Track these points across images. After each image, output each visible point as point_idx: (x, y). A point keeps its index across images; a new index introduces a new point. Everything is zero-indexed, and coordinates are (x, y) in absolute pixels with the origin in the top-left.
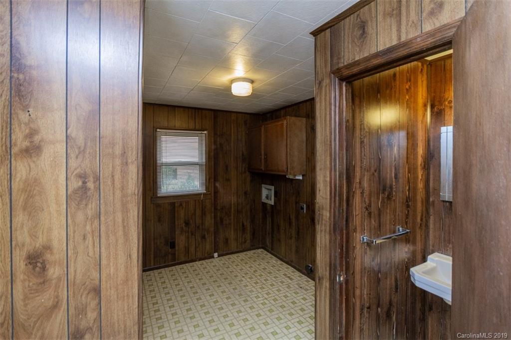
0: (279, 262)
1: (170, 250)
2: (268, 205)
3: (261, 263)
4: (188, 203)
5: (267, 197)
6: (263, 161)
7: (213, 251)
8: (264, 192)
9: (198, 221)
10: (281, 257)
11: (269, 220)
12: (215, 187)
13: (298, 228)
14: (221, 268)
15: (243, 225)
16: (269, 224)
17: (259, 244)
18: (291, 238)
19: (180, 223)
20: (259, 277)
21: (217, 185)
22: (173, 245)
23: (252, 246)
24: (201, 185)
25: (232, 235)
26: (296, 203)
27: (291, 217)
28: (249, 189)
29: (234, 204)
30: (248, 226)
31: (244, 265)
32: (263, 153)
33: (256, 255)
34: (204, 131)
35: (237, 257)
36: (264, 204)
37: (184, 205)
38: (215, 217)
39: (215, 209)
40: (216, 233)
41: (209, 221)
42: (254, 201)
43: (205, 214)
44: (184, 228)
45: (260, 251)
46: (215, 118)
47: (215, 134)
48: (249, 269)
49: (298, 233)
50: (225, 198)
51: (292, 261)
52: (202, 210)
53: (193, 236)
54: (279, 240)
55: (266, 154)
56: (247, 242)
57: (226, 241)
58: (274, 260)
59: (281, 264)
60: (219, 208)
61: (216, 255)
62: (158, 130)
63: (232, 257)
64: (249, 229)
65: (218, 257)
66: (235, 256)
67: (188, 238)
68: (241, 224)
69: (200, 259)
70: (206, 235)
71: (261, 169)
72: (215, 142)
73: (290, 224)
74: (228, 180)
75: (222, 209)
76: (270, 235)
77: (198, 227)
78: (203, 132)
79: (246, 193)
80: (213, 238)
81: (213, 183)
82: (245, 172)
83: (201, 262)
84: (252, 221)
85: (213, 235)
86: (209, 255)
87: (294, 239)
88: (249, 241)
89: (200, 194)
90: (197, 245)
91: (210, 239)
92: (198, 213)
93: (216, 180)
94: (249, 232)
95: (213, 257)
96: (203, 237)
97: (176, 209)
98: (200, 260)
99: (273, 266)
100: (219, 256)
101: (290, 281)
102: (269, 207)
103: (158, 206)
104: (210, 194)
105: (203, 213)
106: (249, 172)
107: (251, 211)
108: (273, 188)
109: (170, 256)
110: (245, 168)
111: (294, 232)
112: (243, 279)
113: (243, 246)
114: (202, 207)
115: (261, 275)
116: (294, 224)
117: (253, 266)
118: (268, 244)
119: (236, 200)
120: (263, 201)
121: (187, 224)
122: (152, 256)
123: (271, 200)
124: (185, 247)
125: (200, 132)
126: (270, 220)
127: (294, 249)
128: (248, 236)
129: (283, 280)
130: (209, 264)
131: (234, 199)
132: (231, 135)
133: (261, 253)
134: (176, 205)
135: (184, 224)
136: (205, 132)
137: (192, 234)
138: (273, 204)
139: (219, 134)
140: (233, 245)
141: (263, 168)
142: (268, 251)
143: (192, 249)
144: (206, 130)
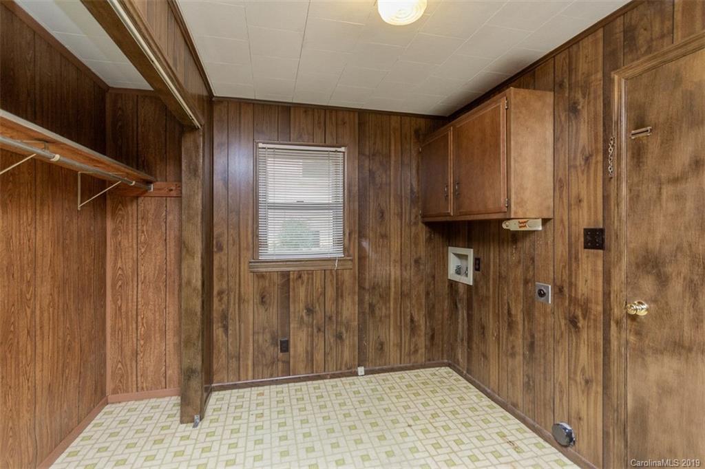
0: (486, 401)
1: (280, 355)
2: (460, 286)
3: (447, 398)
4: (312, 274)
5: (458, 272)
6: (451, 197)
7: (357, 363)
8: (453, 262)
9: (330, 308)
10: (489, 391)
11: (462, 313)
12: (361, 248)
13: (533, 336)
14: (367, 399)
15: (412, 320)
16: (463, 319)
17: (442, 359)
18: (513, 355)
19: (298, 308)
20: (443, 432)
21: (365, 244)
22: (285, 347)
23: (429, 360)
24: (336, 243)
25: (391, 337)
26: (526, 282)
27: (513, 312)
28: (423, 254)
29: (395, 281)
30: (422, 322)
31: (412, 397)
32: (451, 180)
33: (436, 379)
34: (340, 147)
35: (399, 378)
36: (453, 285)
37: (305, 277)
38: (361, 302)
39: (361, 287)
40: (362, 330)
41: (350, 309)
42: (434, 277)
43: (342, 296)
44: (305, 318)
45: (444, 370)
46: (361, 124)
47: (361, 153)
48: (422, 408)
49: (532, 346)
50: (379, 269)
51: (515, 405)
52: (337, 289)
53: (321, 334)
54: (485, 356)
55: (457, 182)
56: (420, 352)
57: (381, 347)
58: (473, 394)
59: (488, 406)
60: (367, 286)
61: (361, 370)
62: (261, 145)
63: (389, 377)
64: (423, 327)
65: (365, 374)
66: (396, 375)
67: (312, 335)
68: (409, 317)
69: (333, 376)
70: (344, 332)
71: (448, 215)
72: (361, 167)
73: (511, 325)
74: (384, 236)
75: (374, 288)
76: (466, 344)
77: (330, 318)
78: (339, 149)
79: (417, 262)
80: (356, 338)
81: (357, 241)
82: (416, 224)
83: (333, 381)
84: (430, 315)
85: (356, 332)
86: (348, 369)
87: (519, 358)
88: (423, 350)
89: (334, 260)
90: (327, 350)
91: (350, 340)
92: (330, 292)
93: (361, 235)
94: (423, 333)
95: (356, 374)
96: (339, 337)
97: (291, 284)
98: (331, 378)
99: (473, 409)
100: (367, 373)
101: (515, 455)
102: (461, 290)
103: (261, 276)
104: (350, 260)
105: (339, 295)
106: (423, 223)
107: (427, 294)
108: (470, 253)
109: (280, 365)
110: (416, 216)
111: (520, 344)
112: (408, 429)
113: (412, 358)
114: (337, 284)
115: (446, 428)
116: (520, 327)
117: (431, 403)
118: (461, 360)
119: (398, 272)
120: (449, 278)
121: (310, 311)
122: (250, 363)
123: (467, 275)
124: (307, 352)
125: (334, 149)
126: (465, 315)
127: (520, 378)
128: (422, 341)
129: (498, 448)
130: (347, 386)
131: (394, 272)
132: (390, 156)
133: (446, 375)
134: (291, 276)
135: (305, 311)
136: (343, 149)
137: (319, 330)
138: (471, 284)
139: (367, 153)
140: (393, 355)
141: (451, 211)
142: (460, 373)
143: (319, 357)
144: (343, 146)
